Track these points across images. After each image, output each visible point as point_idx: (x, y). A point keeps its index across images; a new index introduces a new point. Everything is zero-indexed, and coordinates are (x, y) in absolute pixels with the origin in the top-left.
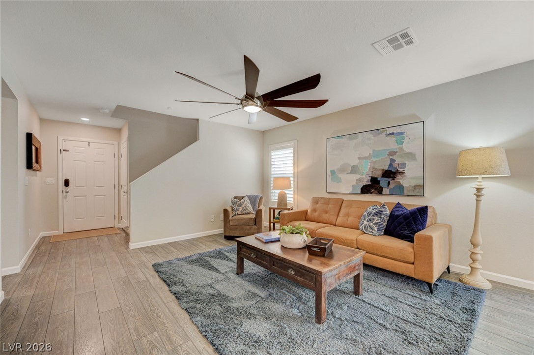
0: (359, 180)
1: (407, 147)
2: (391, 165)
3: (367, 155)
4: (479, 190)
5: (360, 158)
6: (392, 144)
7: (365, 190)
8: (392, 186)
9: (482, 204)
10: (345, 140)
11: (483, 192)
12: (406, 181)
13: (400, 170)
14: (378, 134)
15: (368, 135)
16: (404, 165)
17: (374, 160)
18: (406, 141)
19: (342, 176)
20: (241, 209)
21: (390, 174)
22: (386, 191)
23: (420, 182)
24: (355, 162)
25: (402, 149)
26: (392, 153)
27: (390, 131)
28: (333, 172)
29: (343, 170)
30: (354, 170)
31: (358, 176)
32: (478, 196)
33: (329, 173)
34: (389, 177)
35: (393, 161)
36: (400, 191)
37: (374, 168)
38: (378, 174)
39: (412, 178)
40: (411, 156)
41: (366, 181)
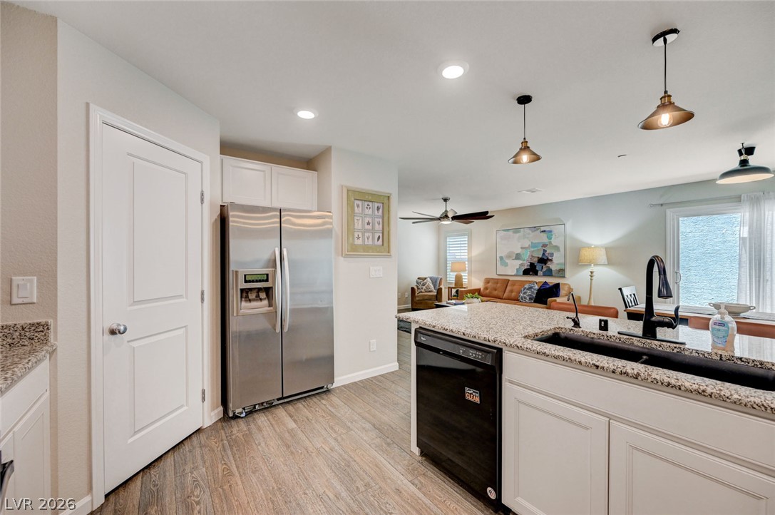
0: (521, 265)
1: (554, 242)
2: (544, 254)
3: (527, 246)
4: (592, 272)
5: (522, 248)
6: (543, 238)
7: (526, 272)
8: (544, 269)
9: (593, 281)
10: (510, 233)
11: (594, 274)
12: (553, 266)
13: (550, 258)
14: (535, 231)
15: (528, 231)
16: (552, 255)
17: (533, 249)
18: (553, 237)
19: (508, 261)
20: (424, 288)
21: (544, 261)
22: (540, 273)
23: (562, 267)
24: (519, 251)
25: (550, 243)
26: (545, 245)
27: (543, 229)
28: (501, 258)
29: (509, 256)
30: (518, 257)
31: (520, 262)
32: (591, 276)
33: (498, 258)
34: (542, 263)
35: (545, 251)
36: (549, 273)
37: (532, 256)
38: (535, 261)
39: (558, 264)
40: (557, 248)
41: (526, 266)
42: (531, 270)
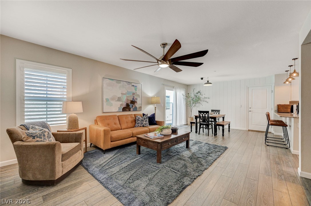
0: (121, 105)
1: (138, 92)
2: (133, 98)
3: (125, 93)
5: (122, 94)
6: (133, 90)
7: (124, 109)
8: (133, 107)
10: (114, 82)
12: (137, 105)
13: (136, 101)
14: (129, 84)
15: (125, 83)
16: (137, 99)
17: (128, 95)
18: (137, 89)
19: (113, 102)
21: (133, 102)
22: (132, 109)
23: (140, 106)
24: (120, 95)
25: (136, 92)
26: (134, 94)
27: (133, 84)
28: (107, 100)
29: (113, 99)
30: (119, 99)
31: (121, 103)
33: (104, 100)
34: (132, 104)
35: (134, 97)
36: (135, 109)
37: (127, 99)
38: (129, 102)
39: (139, 104)
40: (138, 95)
41: (124, 106)
42: (127, 108)
